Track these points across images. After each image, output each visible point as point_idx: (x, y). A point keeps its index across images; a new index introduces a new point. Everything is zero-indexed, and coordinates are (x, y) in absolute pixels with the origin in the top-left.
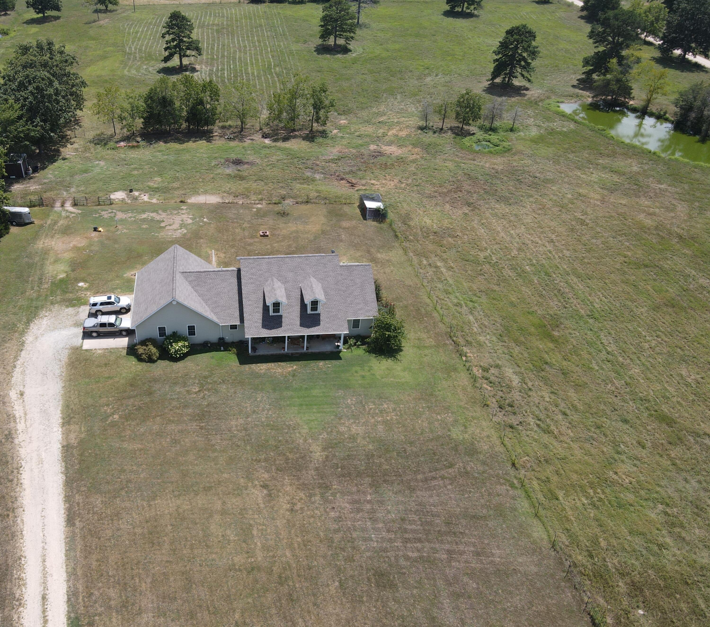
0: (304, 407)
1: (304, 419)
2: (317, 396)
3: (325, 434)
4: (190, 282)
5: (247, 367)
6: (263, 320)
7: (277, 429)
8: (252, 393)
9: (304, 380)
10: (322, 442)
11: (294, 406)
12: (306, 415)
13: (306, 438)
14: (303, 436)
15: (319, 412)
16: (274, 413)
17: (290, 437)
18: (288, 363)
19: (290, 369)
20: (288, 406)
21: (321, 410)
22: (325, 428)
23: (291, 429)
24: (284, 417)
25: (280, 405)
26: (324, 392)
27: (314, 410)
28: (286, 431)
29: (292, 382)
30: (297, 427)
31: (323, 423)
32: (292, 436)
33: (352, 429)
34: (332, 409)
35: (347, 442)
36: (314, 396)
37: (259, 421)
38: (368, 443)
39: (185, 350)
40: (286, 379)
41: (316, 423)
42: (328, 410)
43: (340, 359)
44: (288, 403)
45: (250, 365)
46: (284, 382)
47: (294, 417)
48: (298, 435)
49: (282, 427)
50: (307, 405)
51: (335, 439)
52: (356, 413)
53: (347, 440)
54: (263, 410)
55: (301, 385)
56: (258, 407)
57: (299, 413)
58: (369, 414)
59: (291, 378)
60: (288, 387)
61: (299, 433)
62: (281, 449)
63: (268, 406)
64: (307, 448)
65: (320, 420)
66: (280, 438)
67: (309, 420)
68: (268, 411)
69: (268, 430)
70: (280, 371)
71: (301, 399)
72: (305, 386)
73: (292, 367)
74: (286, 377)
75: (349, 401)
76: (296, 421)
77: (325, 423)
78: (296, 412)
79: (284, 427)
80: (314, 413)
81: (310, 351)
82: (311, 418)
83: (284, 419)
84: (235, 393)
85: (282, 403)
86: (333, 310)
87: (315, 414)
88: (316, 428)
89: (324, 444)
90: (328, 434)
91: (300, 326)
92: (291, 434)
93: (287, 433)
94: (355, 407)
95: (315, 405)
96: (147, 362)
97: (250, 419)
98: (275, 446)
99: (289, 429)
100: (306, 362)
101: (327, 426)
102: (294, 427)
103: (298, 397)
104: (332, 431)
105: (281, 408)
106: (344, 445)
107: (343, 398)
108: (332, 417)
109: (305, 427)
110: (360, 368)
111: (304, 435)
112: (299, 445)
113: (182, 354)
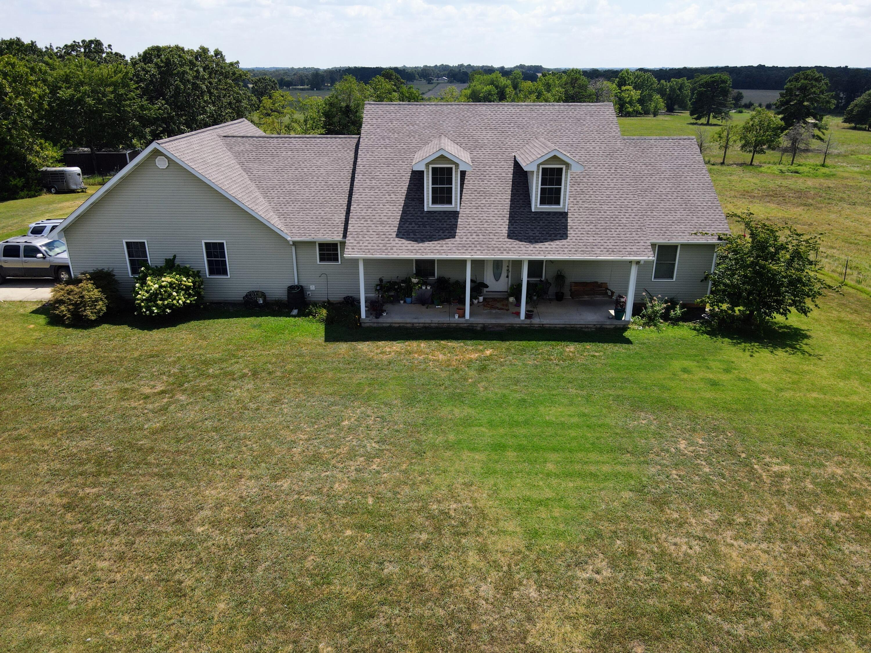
0: (511, 455)
1: (512, 494)
2: (562, 424)
3: (601, 563)
4: (237, 155)
5: (343, 347)
6: (403, 220)
7: (386, 529)
8: (334, 404)
9: (517, 382)
10: (590, 604)
11: (473, 450)
12: (518, 482)
13: (509, 573)
14: (497, 566)
15: (569, 475)
16: (390, 470)
17: (437, 566)
18: (469, 342)
19: (475, 356)
20: (449, 446)
21: (578, 467)
22: (599, 535)
23: (446, 531)
24: (427, 482)
25: (419, 442)
26: (584, 415)
27: (550, 466)
28: (424, 537)
29: (474, 384)
30: (473, 524)
31: (589, 515)
32: (448, 560)
33: (723, 549)
34: (619, 468)
35: (722, 613)
36: (549, 424)
37: (319, 491)
38: (829, 623)
39: (181, 300)
40: (456, 376)
41: (556, 512)
42: (606, 468)
43: (628, 342)
44: (452, 437)
45: (354, 343)
46: (447, 383)
47: (468, 485)
48: (473, 558)
49: (409, 520)
50: (521, 448)
51: (653, 591)
52: (722, 485)
53: (718, 603)
54: (352, 455)
55: (506, 392)
56: (335, 444)
57: (489, 472)
58: (779, 492)
59: (472, 373)
60: (461, 395)
61: (483, 551)
62: (378, 623)
63: (371, 446)
64: (511, 625)
65: (572, 502)
66: (389, 569)
67: (527, 500)
68: (369, 458)
69: (347, 526)
70: (441, 357)
71: (502, 431)
72: (518, 396)
73: (482, 351)
74: (457, 371)
75: (682, 445)
76: (474, 500)
77: (597, 517)
78: (478, 467)
79: (419, 520)
80: (548, 475)
81: (536, 321)
82: (535, 495)
83: (424, 489)
84: (276, 401)
85: (429, 437)
86: (605, 207)
87: (554, 481)
88: (558, 535)
89: (602, 612)
90: (613, 565)
91: (510, 236)
92: (446, 551)
93: (426, 546)
94: (710, 464)
95: (554, 450)
96: (68, 326)
97: (285, 484)
98: (355, 607)
99: (438, 529)
100: (524, 343)
101: (605, 527)
102: (463, 524)
103: (491, 424)
104: (632, 554)
105: (420, 454)
106: (703, 624)
107: (658, 435)
108: (627, 495)
109: (511, 526)
110: (695, 363)
111: (503, 561)
112: (472, 607)
113: (169, 306)
